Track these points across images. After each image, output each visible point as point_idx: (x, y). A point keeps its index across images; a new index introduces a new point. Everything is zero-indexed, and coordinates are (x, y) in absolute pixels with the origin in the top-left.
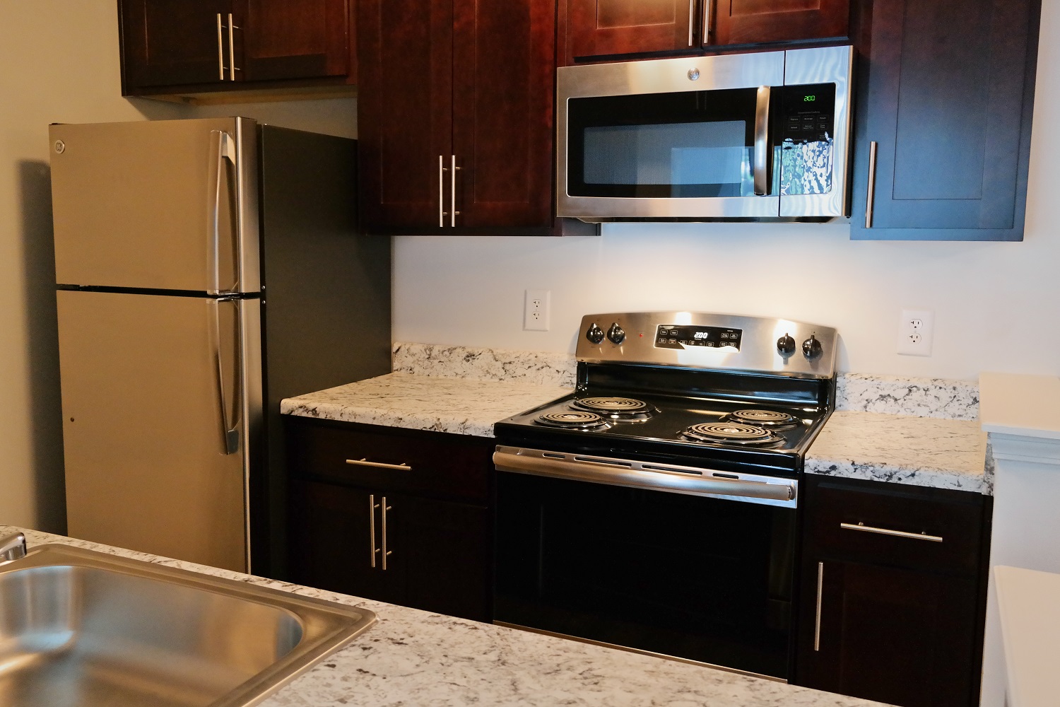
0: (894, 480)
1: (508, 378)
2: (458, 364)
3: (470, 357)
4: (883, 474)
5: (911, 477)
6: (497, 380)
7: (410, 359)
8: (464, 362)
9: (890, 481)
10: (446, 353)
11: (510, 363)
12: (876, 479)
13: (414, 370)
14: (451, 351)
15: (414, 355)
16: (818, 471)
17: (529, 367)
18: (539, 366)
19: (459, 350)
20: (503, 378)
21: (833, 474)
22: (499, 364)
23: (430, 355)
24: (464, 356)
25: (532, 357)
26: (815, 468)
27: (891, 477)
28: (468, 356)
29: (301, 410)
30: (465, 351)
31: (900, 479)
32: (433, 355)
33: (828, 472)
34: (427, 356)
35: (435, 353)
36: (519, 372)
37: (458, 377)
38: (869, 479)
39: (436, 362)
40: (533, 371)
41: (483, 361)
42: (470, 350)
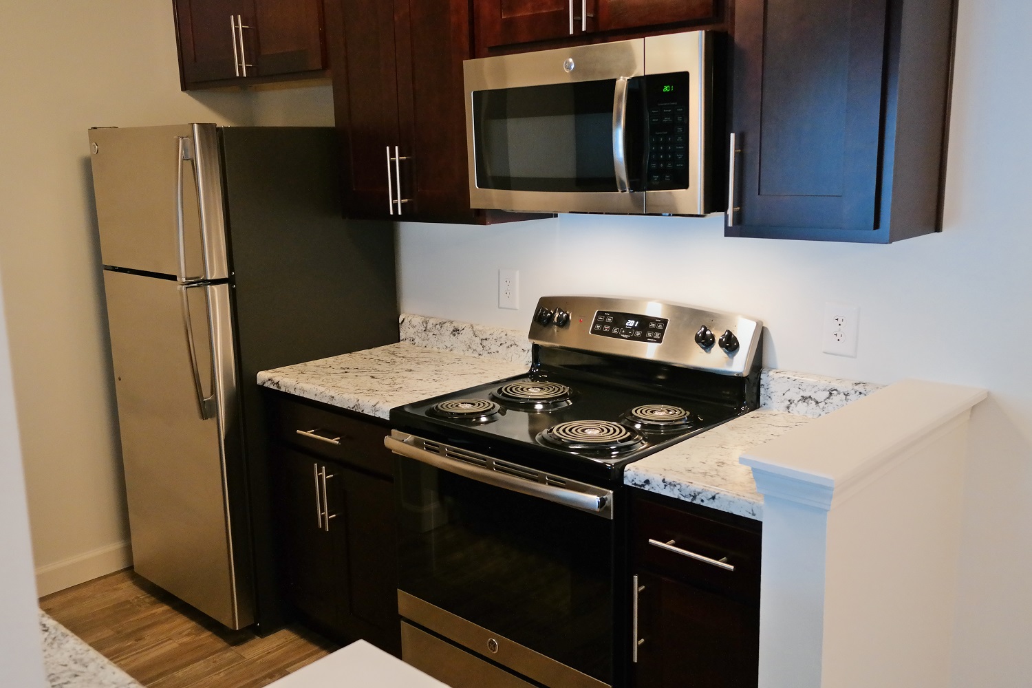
0: (697, 502)
1: (485, 354)
2: (449, 340)
3: (456, 331)
4: (687, 494)
5: (711, 500)
6: (476, 355)
7: (412, 330)
8: (451, 335)
9: (694, 502)
10: (438, 326)
11: (486, 339)
12: (682, 498)
13: (415, 341)
14: (441, 324)
15: (414, 327)
16: (635, 484)
17: (501, 344)
18: (508, 344)
19: (448, 324)
20: (481, 353)
21: (647, 488)
22: (478, 340)
23: (426, 328)
24: (451, 330)
25: (503, 334)
26: (633, 481)
27: (694, 497)
28: (454, 331)
29: (270, 382)
30: (453, 325)
31: (702, 501)
32: (428, 328)
33: (643, 486)
34: (424, 329)
35: (430, 326)
36: (494, 348)
37: (448, 350)
38: (676, 497)
39: (431, 334)
40: (502, 350)
41: (466, 335)
42: (455, 324)
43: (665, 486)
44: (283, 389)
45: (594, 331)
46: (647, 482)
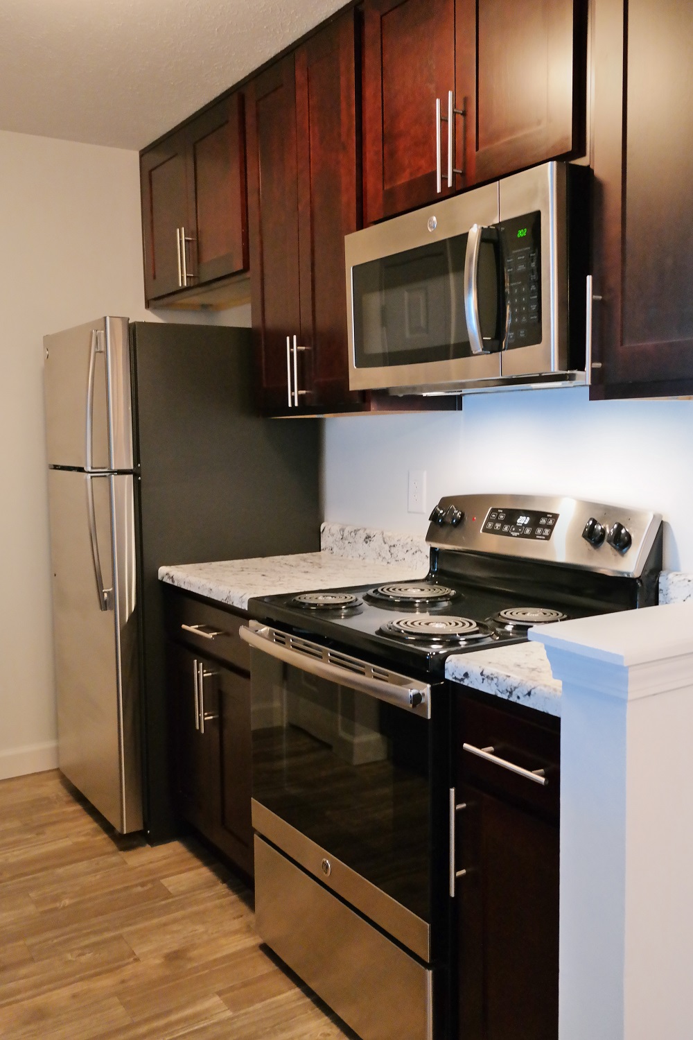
0: (513, 699)
1: (393, 562)
2: (361, 547)
3: (368, 538)
4: (504, 689)
5: (527, 696)
6: (385, 563)
7: (331, 539)
8: (364, 543)
9: (511, 699)
10: (353, 534)
11: (394, 546)
12: (500, 695)
13: (334, 550)
14: (356, 531)
15: (333, 535)
16: (455, 678)
17: (407, 551)
18: (414, 550)
19: (361, 532)
20: (389, 561)
21: (466, 683)
22: (386, 547)
23: (343, 536)
24: (364, 538)
25: (409, 540)
26: (453, 674)
27: (511, 693)
28: (366, 538)
29: (167, 576)
30: (366, 532)
31: (518, 697)
32: (345, 536)
33: (462, 680)
34: (341, 537)
35: (346, 533)
36: (401, 555)
37: (361, 558)
38: (493, 693)
39: (347, 542)
40: (408, 556)
41: (376, 542)
42: (368, 531)
43: (483, 679)
44: (176, 584)
45: (485, 530)
46: (466, 675)
